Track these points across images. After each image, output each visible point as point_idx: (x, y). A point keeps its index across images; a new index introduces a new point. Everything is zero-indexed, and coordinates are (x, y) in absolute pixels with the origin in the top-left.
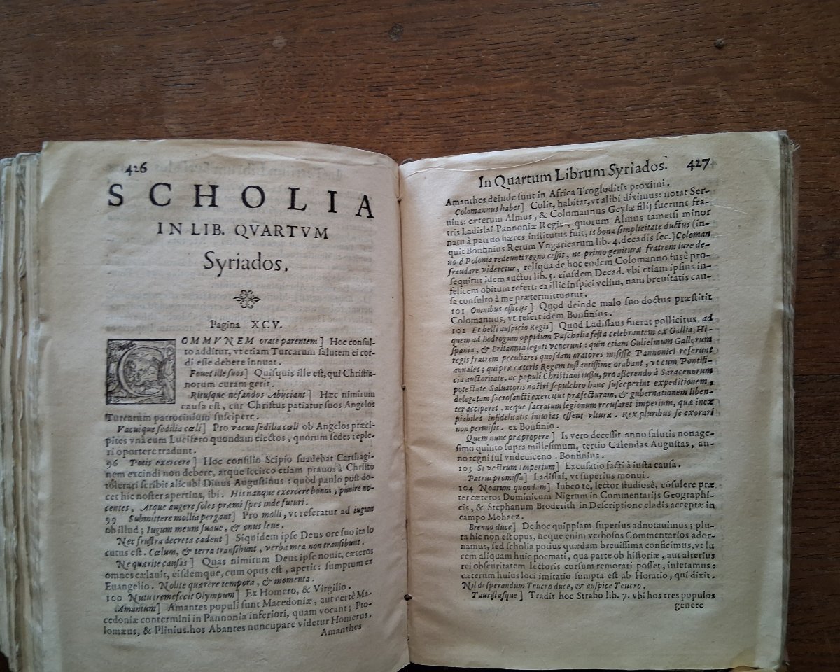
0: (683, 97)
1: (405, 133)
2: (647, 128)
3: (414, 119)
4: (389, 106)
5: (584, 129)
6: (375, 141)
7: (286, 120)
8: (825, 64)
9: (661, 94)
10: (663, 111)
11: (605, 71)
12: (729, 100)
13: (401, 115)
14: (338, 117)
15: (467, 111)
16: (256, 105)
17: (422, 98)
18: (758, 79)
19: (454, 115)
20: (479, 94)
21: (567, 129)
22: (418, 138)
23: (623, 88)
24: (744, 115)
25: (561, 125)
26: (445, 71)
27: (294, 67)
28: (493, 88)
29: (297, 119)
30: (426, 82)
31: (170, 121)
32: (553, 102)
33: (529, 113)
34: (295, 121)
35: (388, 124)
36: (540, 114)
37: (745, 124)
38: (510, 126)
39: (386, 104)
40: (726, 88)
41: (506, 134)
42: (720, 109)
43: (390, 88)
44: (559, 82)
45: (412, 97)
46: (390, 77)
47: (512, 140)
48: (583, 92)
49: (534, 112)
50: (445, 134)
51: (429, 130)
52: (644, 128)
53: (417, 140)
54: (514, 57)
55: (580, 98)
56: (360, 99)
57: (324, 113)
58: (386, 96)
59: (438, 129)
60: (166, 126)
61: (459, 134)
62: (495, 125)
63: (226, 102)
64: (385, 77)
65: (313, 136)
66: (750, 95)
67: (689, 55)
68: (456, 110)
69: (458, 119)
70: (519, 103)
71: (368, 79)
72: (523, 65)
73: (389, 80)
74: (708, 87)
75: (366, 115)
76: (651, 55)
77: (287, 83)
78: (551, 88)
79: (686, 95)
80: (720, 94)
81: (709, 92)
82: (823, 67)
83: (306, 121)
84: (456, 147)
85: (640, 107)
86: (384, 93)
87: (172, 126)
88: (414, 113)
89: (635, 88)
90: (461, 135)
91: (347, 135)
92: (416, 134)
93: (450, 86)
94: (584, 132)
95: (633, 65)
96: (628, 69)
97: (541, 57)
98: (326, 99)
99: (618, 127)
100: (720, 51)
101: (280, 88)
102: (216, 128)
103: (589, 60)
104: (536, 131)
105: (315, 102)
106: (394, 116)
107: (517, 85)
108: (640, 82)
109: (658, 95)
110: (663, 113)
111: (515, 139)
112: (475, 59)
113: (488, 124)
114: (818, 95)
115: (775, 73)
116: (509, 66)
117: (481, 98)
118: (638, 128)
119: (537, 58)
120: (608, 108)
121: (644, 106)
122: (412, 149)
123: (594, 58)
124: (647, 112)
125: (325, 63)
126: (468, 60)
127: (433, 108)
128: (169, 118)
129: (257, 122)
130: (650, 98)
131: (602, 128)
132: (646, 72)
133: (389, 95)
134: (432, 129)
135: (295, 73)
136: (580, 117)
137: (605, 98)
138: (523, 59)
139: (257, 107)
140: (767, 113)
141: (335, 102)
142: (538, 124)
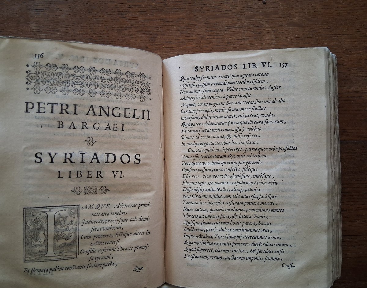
0: (249, 24)
1: (133, 34)
2: (234, 36)
3: (137, 28)
4: (127, 22)
5: (208, 36)
6: (120, 36)
7: (82, 26)
8: (307, 12)
9: (240, 22)
10: (240, 29)
11: (218, 11)
12: (268, 26)
13: (131, 26)
14: (105, 25)
15: (160, 26)
16: (69, 19)
17: (141, 19)
18: (280, 17)
19: (155, 27)
20: (165, 19)
21: (201, 35)
22: (139, 36)
23: (224, 19)
24: (273, 32)
25: (199, 33)
26: (151, 8)
27: (86, 3)
28: (171, 16)
29: (87, 26)
30: (143, 12)
31: (32, 25)
32: (196, 23)
33: (186, 28)
34: (86, 26)
35: (126, 29)
36: (190, 29)
37: (274, 36)
38: (178, 33)
39: (125, 21)
40: (266, 21)
41: (175, 36)
42: (264, 29)
43: (127, 14)
44: (198, 15)
45: (136, 18)
46: (127, 10)
47: (178, 39)
48: (208, 20)
49: (187, 28)
50: (151, 35)
51: (144, 33)
52: (232, 36)
53: (139, 37)
54: (180, 3)
55: (207, 23)
56: (114, 18)
57: (98, 23)
58: (126, 17)
59: (147, 33)
60: (31, 27)
61: (156, 35)
62: (171, 32)
63: (57, 17)
64: (125, 10)
65: (94, 33)
66: (276, 24)
67: (252, 6)
68: (155, 25)
69: (156, 29)
70: (181, 23)
71: (118, 10)
72: (183, 7)
73: (127, 11)
74: (259, 20)
75: (117, 25)
76: (236, 5)
77: (83, 10)
78: (195, 18)
79: (250, 23)
80: (264, 23)
81: (259, 22)
82: (306, 13)
83: (91, 27)
84: (155, 41)
85: (231, 27)
86: (125, 16)
87: (33, 27)
88: (138, 25)
89: (229, 19)
90: (157, 36)
91: (108, 33)
92: (137, 34)
93: (153, 15)
94: (208, 37)
95: (228, 10)
96: (226, 11)
97: (191, 4)
98: (100, 18)
99: (222, 35)
100: (264, 5)
101: (80, 12)
102: (52, 29)
103: (211, 7)
104: (188, 36)
105: (95, 19)
106: (129, 26)
107: (181, 15)
108: (231, 17)
109: (239, 22)
110: (240, 30)
111: (179, 39)
112: (163, 4)
113: (168, 32)
114: (304, 25)
115: (287, 15)
116: (178, 7)
117: (166, 20)
118: (230, 36)
119: (189, 5)
120: (218, 27)
121: (233, 27)
122: (136, 41)
123: (213, 6)
124: (233, 30)
125: (100, 2)
126: (160, 4)
127: (145, 24)
128: (32, 24)
129: (70, 26)
130: (235, 24)
131: (215, 35)
132: (234, 13)
133: (127, 17)
134: (145, 32)
135: (87, 6)
136: (206, 30)
137: (217, 23)
138: (183, 5)
139: (70, 20)
140: (283, 31)
141: (104, 19)
142: (189, 33)
